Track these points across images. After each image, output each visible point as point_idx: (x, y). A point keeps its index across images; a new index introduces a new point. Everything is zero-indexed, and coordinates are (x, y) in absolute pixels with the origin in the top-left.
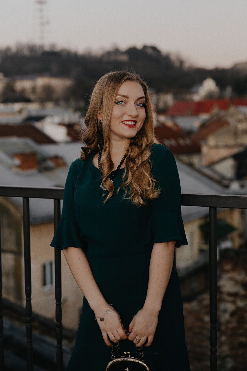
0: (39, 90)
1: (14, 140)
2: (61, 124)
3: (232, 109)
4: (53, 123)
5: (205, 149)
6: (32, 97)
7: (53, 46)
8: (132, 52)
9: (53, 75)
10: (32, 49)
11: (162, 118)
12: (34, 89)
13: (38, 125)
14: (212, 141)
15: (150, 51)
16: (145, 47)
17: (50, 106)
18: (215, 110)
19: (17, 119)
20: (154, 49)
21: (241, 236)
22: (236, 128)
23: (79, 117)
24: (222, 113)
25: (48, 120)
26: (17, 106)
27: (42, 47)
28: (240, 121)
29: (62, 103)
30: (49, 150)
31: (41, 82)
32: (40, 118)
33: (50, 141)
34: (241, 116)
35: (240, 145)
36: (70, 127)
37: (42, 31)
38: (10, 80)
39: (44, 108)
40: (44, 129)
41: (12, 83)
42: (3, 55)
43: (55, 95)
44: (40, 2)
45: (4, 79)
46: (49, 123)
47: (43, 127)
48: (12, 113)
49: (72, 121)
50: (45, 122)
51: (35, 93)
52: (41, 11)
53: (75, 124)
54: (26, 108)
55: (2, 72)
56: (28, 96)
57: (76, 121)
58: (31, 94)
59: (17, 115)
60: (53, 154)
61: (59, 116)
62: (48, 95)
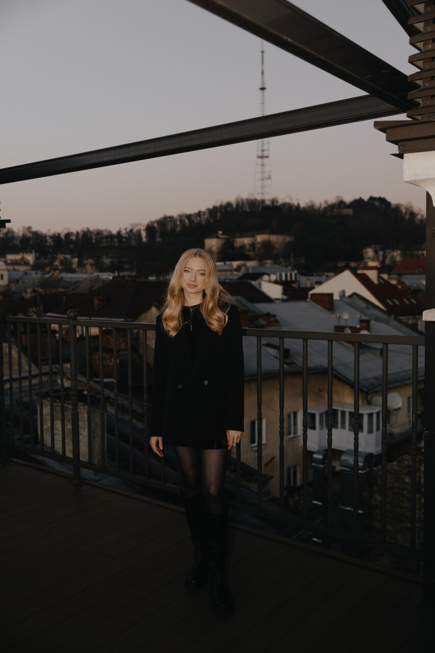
0: (259, 246)
2: (276, 282)
4: (270, 281)
6: (251, 254)
7: (273, 201)
8: (358, 203)
9: (272, 232)
10: (252, 203)
11: (385, 276)
12: (253, 245)
13: (254, 283)
15: (377, 203)
16: (371, 198)
17: (269, 263)
19: (236, 276)
20: (382, 200)
23: (296, 275)
25: (266, 277)
26: (235, 264)
27: (263, 201)
29: (282, 260)
30: (264, 308)
31: (259, 238)
32: (258, 276)
33: (266, 299)
36: (286, 285)
37: (263, 187)
38: (229, 237)
39: (263, 265)
40: (261, 287)
41: (232, 240)
42: (223, 211)
43: (275, 252)
44: (262, 157)
45: (223, 237)
46: (266, 281)
47: (260, 285)
48: (231, 271)
49: (289, 279)
50: (262, 280)
51: (254, 250)
52: (263, 165)
53: (292, 282)
54: (244, 265)
55: (220, 230)
56: (247, 253)
57: (293, 279)
58: (250, 251)
59: (235, 273)
60: (265, 312)
61: (276, 275)
62: (266, 253)
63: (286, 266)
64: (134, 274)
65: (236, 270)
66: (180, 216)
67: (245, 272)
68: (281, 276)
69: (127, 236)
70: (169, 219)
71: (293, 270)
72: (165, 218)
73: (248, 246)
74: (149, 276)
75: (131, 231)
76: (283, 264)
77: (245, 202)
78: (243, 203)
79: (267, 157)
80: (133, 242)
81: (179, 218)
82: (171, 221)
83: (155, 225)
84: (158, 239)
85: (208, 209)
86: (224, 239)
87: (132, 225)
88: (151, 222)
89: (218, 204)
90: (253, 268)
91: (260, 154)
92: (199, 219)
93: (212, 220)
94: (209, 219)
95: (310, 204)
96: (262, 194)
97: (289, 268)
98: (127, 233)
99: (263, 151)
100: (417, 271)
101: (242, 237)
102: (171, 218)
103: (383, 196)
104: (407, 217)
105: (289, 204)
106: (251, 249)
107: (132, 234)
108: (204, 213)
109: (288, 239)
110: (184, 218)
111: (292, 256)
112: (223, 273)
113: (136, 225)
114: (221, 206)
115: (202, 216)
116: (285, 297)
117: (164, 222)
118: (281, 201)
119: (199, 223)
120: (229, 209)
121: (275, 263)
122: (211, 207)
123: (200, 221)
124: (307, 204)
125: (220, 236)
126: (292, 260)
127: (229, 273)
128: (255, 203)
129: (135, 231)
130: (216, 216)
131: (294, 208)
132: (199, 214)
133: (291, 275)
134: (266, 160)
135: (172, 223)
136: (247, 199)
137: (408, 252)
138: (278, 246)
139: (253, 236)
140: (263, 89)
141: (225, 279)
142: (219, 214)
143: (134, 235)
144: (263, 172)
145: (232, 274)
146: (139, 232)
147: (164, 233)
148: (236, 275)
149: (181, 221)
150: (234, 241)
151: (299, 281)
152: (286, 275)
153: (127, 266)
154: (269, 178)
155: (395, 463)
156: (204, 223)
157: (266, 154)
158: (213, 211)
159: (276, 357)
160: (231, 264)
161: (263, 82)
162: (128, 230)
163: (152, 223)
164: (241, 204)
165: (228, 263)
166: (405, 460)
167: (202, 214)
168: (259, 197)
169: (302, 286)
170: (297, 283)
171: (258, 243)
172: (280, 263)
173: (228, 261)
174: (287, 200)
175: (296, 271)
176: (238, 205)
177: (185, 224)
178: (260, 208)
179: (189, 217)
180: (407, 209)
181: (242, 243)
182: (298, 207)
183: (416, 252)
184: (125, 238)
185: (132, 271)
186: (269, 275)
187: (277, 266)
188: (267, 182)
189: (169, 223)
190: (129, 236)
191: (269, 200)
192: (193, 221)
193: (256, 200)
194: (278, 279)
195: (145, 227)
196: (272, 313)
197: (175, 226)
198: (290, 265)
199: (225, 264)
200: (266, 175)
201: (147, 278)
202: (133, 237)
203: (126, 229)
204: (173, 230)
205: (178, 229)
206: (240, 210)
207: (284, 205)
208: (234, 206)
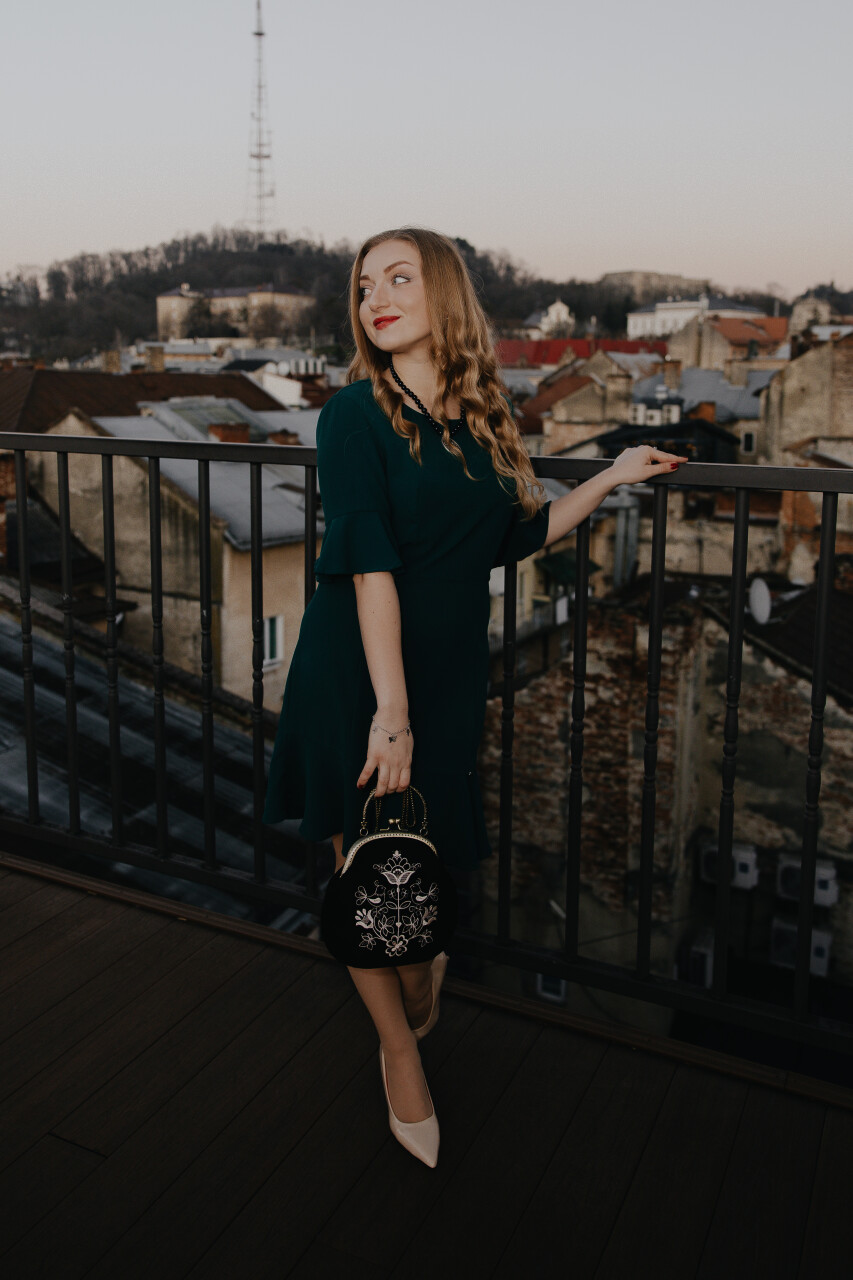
0: (254, 313)
1: (210, 400)
2: (289, 376)
3: (599, 356)
4: (278, 375)
5: (548, 427)
6: (242, 327)
7: (280, 235)
9: (280, 289)
10: (242, 239)
12: (245, 312)
13: (252, 376)
14: (561, 413)
17: (273, 342)
18: (567, 359)
19: (215, 365)
20: (462, 244)
21: (607, 580)
22: (603, 388)
23: (323, 364)
24: (581, 362)
25: (270, 367)
26: (214, 343)
27: (261, 236)
28: (612, 377)
29: (295, 338)
30: (272, 420)
31: (257, 300)
32: (256, 365)
33: (273, 405)
34: (614, 370)
35: (612, 421)
36: (308, 381)
37: (261, 209)
38: (202, 296)
39: (262, 346)
40: (262, 383)
41: (206, 301)
42: (190, 248)
43: (283, 325)
44: (259, 156)
45: (191, 294)
46: (271, 374)
47: (261, 379)
48: (206, 355)
49: (311, 371)
50: (264, 372)
51: (246, 319)
52: (260, 171)
53: (316, 377)
54: (230, 346)
55: (186, 282)
56: (235, 325)
57: (319, 371)
58: (239, 321)
59: (214, 359)
60: (279, 427)
61: (289, 363)
62: (269, 325)
63: (304, 349)
64: (27, 356)
65: (215, 355)
66: (111, 255)
67: (232, 359)
68: (297, 365)
69: (10, 287)
70: (89, 260)
71: (317, 354)
72: (83, 258)
73: (235, 314)
74: (55, 361)
75: (19, 278)
76: (299, 345)
77: (230, 235)
78: (225, 237)
79: (268, 157)
80: (23, 300)
81: (108, 258)
82: (94, 263)
83: (65, 269)
84: (71, 295)
85: (163, 245)
86: (193, 298)
87: (19, 267)
88: (57, 263)
89: (181, 237)
90: (248, 351)
91: (255, 150)
92: (145, 261)
93: (170, 265)
94: (165, 261)
95: (342, 244)
96: (260, 222)
97: (310, 352)
98: (10, 282)
99: (260, 145)
100: (518, 363)
101: (224, 295)
102: (95, 257)
103: (462, 237)
104: (502, 273)
105: (306, 242)
106: (242, 318)
107: (20, 284)
108: (156, 252)
109: (306, 302)
110: (118, 259)
111: (313, 332)
112: (192, 360)
113: (29, 267)
114: (186, 240)
115: (152, 257)
116: (305, 403)
117: (79, 265)
118: (290, 238)
119: (147, 270)
120: (200, 245)
121: (285, 343)
122: (168, 240)
123: (149, 265)
124: (337, 244)
125: (184, 293)
126: (313, 339)
127: (202, 360)
128: (247, 239)
129: (26, 278)
130: (177, 258)
131: (314, 249)
132: (146, 253)
133: (315, 365)
134: (265, 162)
135: (97, 266)
136: (233, 231)
137: (505, 332)
138: (288, 314)
139: (244, 295)
140: (259, 34)
141: (198, 369)
142: (182, 255)
143: (24, 285)
144: (260, 184)
145: (208, 361)
146: (34, 281)
147: (81, 286)
148: (214, 363)
149: (113, 264)
150: (210, 303)
151: (328, 376)
152: (307, 365)
153: (11, 343)
154: (272, 194)
155: (525, 691)
156: (155, 269)
157: (265, 151)
158: (172, 250)
159: (300, 508)
160: (206, 343)
161: (259, 21)
162: (13, 276)
163: (60, 265)
164: (221, 239)
165: (201, 341)
166: (542, 685)
167: (150, 252)
168: (254, 228)
169: (334, 383)
170: (326, 379)
171: (254, 308)
172: (292, 344)
173: (201, 336)
174: (303, 236)
175: (323, 358)
176: (216, 240)
177: (120, 270)
178: (255, 247)
179: (127, 257)
180: (501, 260)
181: (224, 309)
182: (321, 250)
183: (516, 332)
184: (9, 291)
185: (21, 350)
186: (277, 364)
187: (286, 349)
188: (268, 202)
189: (91, 267)
190: (14, 286)
191: (272, 234)
192: (135, 265)
193: (248, 232)
194: (293, 372)
195: (44, 272)
196: (291, 429)
197: (102, 272)
198: (309, 347)
199: (195, 342)
200: (267, 189)
201: (52, 364)
202: (22, 290)
203: (8, 274)
204: (98, 281)
205: (108, 278)
206: (220, 248)
207: (297, 243)
208: (210, 241)
